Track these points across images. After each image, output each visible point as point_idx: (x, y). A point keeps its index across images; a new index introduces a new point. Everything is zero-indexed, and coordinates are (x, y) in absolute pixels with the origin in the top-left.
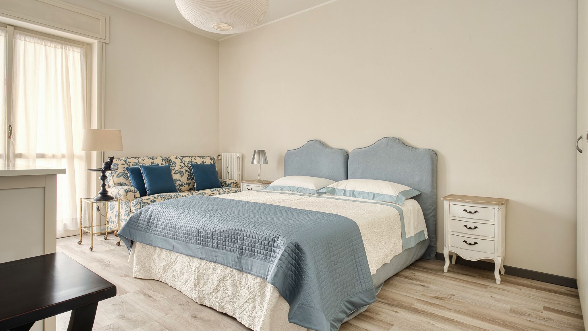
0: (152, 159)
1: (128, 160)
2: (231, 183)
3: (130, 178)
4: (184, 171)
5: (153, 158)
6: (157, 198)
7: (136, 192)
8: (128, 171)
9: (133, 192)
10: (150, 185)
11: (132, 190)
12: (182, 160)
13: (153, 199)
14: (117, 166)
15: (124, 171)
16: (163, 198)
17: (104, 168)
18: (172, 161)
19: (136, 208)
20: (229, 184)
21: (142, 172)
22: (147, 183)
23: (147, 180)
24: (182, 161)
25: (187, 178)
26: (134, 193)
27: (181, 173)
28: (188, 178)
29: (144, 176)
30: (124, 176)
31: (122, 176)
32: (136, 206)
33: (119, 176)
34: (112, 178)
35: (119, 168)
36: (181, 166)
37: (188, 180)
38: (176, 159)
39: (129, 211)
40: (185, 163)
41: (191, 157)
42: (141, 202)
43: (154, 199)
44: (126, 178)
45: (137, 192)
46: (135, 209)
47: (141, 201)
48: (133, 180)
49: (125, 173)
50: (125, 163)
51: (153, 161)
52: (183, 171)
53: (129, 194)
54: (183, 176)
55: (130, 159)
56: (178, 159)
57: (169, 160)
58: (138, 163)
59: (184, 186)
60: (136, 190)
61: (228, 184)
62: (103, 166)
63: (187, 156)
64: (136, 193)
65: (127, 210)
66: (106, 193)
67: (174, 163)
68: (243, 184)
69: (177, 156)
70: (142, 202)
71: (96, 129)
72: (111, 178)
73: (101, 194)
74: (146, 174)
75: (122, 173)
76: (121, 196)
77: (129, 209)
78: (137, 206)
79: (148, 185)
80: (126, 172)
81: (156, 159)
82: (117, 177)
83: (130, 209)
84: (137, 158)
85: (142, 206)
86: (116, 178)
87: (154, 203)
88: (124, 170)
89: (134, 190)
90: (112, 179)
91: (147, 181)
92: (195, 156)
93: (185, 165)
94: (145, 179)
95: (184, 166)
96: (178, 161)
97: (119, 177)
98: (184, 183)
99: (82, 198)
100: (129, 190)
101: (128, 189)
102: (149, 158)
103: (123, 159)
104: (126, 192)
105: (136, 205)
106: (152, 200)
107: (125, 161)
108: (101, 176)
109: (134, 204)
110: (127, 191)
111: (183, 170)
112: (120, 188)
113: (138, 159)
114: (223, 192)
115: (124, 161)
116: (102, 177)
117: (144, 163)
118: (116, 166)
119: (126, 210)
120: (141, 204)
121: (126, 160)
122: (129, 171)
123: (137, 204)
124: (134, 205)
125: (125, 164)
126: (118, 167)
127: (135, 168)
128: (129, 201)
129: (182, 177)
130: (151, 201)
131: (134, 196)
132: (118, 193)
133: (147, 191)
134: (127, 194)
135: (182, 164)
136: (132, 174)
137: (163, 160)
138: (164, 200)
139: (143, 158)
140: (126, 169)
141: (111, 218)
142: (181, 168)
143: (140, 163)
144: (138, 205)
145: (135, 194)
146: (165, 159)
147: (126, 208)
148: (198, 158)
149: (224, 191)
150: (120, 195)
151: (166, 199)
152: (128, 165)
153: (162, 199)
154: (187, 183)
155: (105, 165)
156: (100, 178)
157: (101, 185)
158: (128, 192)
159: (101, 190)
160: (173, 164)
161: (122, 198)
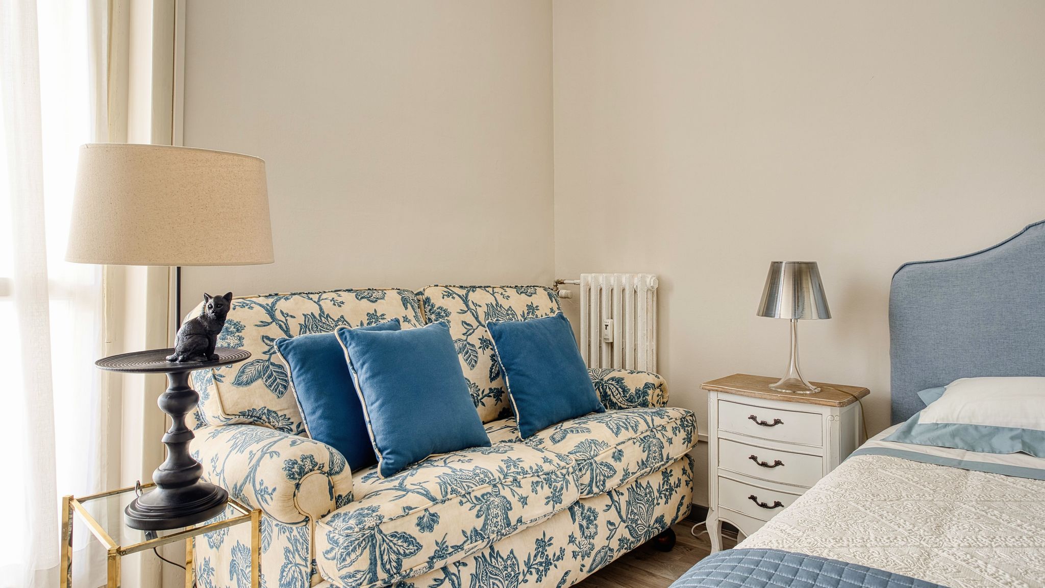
0: (369, 298)
1: (282, 305)
2: (647, 386)
3: (297, 389)
4: (478, 344)
5: (369, 295)
6: (443, 502)
7: (337, 469)
8: (285, 358)
9: (326, 469)
10: (393, 425)
11: (320, 462)
12: (465, 300)
13: (426, 510)
14: (238, 330)
15: (266, 357)
16: (464, 496)
17: (183, 352)
18: (433, 306)
19: (351, 570)
20: (637, 391)
21: (352, 364)
22: (374, 416)
23: (373, 398)
24: (467, 306)
25: (491, 372)
26: (330, 474)
27: (467, 352)
28: (491, 369)
29: (360, 377)
30: (269, 377)
31: (259, 377)
32: (348, 560)
33: (244, 378)
34: (215, 391)
35: (244, 342)
36: (468, 325)
37: (492, 379)
38: (448, 296)
39: (303, 569)
40: (476, 312)
41: (490, 290)
42: (373, 536)
43: (432, 511)
44: (278, 385)
45: (341, 470)
46: (344, 572)
47: (373, 528)
48: (308, 398)
49: (273, 364)
50: (270, 320)
51: (374, 306)
52: (473, 346)
53: (307, 482)
54: (476, 362)
55: (287, 299)
56: (453, 298)
57: (422, 303)
58: (320, 316)
59: (483, 404)
60: (338, 457)
61: (633, 391)
62: (177, 341)
63: (479, 287)
64: (337, 473)
65: (296, 565)
66: (191, 476)
67: (443, 314)
68: (722, 396)
69: (446, 287)
70: (379, 537)
71: (148, 141)
72: (212, 390)
73: (164, 484)
74: (371, 368)
75: (259, 367)
76: (267, 497)
77: (306, 560)
78: (353, 556)
79: (381, 422)
80: (278, 358)
81: (383, 298)
82: (238, 383)
83: (313, 561)
84: (315, 297)
85: (382, 555)
86: (234, 388)
88: (267, 348)
89: (332, 462)
90: (216, 395)
91: (377, 404)
92: (502, 287)
93: (477, 318)
94: (366, 393)
95: (475, 324)
96: (454, 305)
97: (248, 383)
98: (480, 393)
99: (71, 499)
100: (308, 465)
101: (304, 458)
102: (360, 295)
103: (262, 300)
104: (291, 476)
105: (349, 554)
107: (271, 311)
108: (168, 391)
109: (336, 543)
110: (296, 469)
111: (474, 339)
112: (256, 447)
113: (319, 300)
114: (648, 433)
115: (267, 310)
116: (171, 397)
117: (346, 318)
118: (232, 332)
119: (287, 558)
120: (374, 546)
121: (274, 304)
122: (290, 357)
123: (354, 550)
124: (338, 551)
125: (269, 324)
126: (240, 338)
127: (315, 342)
128: (307, 520)
129: (473, 366)
130: (419, 524)
131: (331, 488)
132: (250, 476)
133: (376, 451)
134: (298, 486)
135: (469, 318)
136: (306, 372)
137: (405, 302)
139: (334, 295)
140: (280, 347)
141: (209, 570)
142: (465, 331)
143: (331, 317)
144: (358, 552)
145: (336, 478)
146: (411, 296)
147: (287, 550)
148: (511, 292)
149: (651, 426)
150: (262, 493)
152: (281, 327)
154: (490, 389)
155: (189, 334)
156: (161, 400)
157: (165, 438)
158: (302, 473)
159: (167, 462)
160: (439, 315)
161: (272, 506)
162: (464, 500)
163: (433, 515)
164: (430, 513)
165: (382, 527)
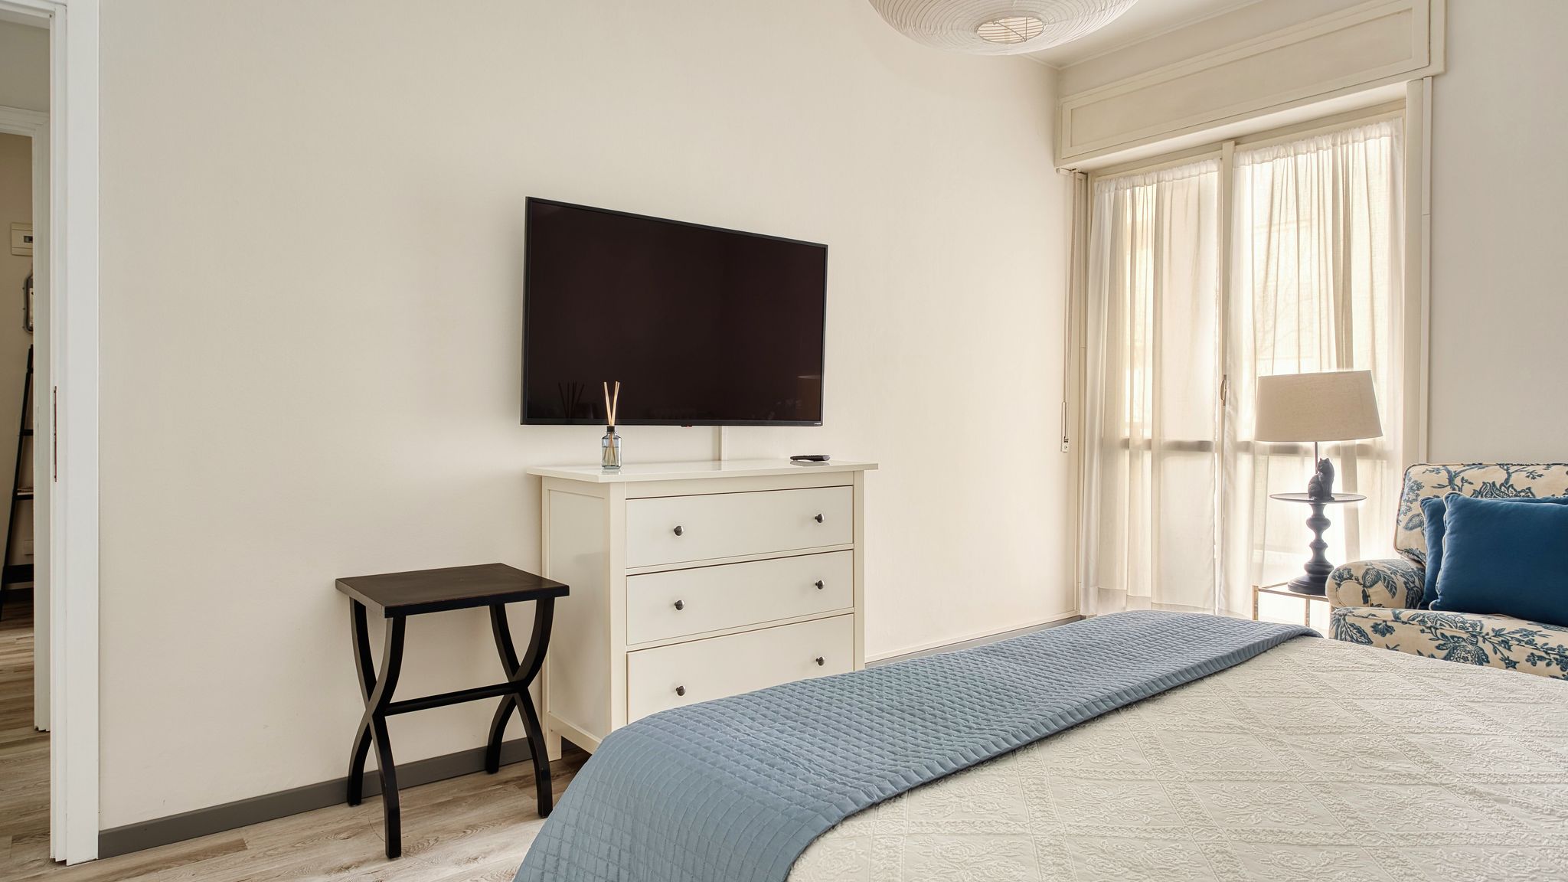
8: (1424, 513)
13: (1384, 621)
14: (1420, 489)
22: (1444, 564)
23: (1447, 550)
26: (1364, 585)
33: (1410, 525)
42: (1339, 620)
43: (1389, 624)
47: (1341, 616)
58: (1503, 485)
70: (1342, 622)
86: (1403, 530)
87: (1383, 634)
89: (1364, 578)
97: (1411, 529)
100: (1346, 575)
106: (1379, 622)
107: (1449, 477)
113: (1507, 472)
117: (1529, 489)
120: (1338, 626)
125: (1444, 487)
130: (1375, 627)
138: (1431, 636)
143: (1512, 486)
151: (1442, 635)
152: (1453, 490)
153: (1423, 631)
158: (1341, 578)
162: (1426, 630)
163: (1389, 627)
164: (1386, 625)
165: (1347, 618)
